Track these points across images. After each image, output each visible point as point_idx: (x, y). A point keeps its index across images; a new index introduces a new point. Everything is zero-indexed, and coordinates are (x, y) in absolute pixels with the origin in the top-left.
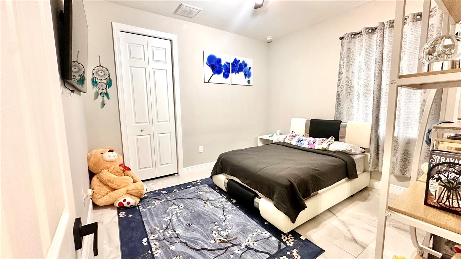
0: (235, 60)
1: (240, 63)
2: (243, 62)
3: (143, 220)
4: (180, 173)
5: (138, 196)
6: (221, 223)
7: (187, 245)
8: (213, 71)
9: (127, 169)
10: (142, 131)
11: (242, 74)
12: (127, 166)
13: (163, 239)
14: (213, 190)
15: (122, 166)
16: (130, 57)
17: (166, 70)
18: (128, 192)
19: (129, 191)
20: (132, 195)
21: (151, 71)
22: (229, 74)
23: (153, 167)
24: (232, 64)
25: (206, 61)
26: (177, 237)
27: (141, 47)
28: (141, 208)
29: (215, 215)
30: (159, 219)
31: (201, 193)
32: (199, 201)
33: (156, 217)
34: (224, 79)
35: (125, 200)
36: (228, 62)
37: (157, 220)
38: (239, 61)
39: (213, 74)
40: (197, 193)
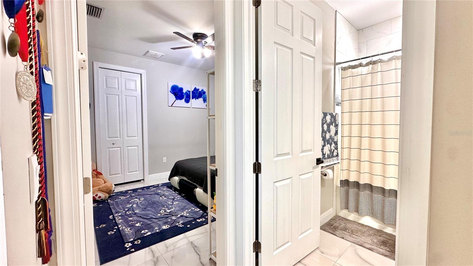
0: (195, 88)
1: (200, 91)
2: (202, 90)
3: (111, 207)
4: (145, 180)
5: (108, 192)
6: (169, 206)
7: (141, 217)
8: (176, 98)
9: (99, 173)
10: (113, 144)
11: (201, 100)
12: (99, 171)
13: (124, 215)
14: (170, 190)
15: (95, 171)
16: (107, 86)
17: (136, 97)
18: (100, 190)
19: (101, 188)
20: (103, 191)
21: (124, 98)
22: (190, 100)
23: (122, 174)
24: (192, 91)
25: (170, 89)
26: (135, 214)
27: (116, 79)
28: (109, 201)
29: (166, 202)
30: (123, 206)
31: (159, 191)
32: (156, 196)
33: (121, 205)
34: (186, 103)
35: (97, 195)
36: (189, 90)
37: (122, 207)
38: (199, 89)
39: (176, 100)
40: (157, 191)
